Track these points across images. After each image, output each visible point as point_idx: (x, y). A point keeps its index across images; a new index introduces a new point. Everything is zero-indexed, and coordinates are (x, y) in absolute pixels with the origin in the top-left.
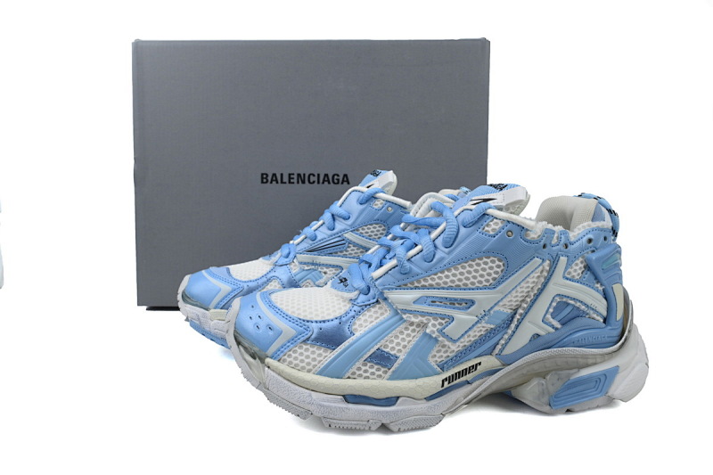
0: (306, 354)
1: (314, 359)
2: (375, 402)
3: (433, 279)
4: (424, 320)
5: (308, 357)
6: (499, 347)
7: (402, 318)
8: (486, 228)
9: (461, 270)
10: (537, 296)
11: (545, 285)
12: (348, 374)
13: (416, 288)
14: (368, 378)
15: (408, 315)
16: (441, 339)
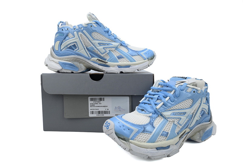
0: (143, 136)
1: (146, 138)
2: (165, 148)
3: (175, 107)
4: (174, 120)
5: (144, 137)
6: (189, 125)
7: (167, 120)
8: (187, 91)
9: (182, 104)
10: (198, 109)
11: (200, 106)
12: (156, 141)
13: (170, 110)
14: (161, 141)
15: (169, 119)
16: (178, 125)
